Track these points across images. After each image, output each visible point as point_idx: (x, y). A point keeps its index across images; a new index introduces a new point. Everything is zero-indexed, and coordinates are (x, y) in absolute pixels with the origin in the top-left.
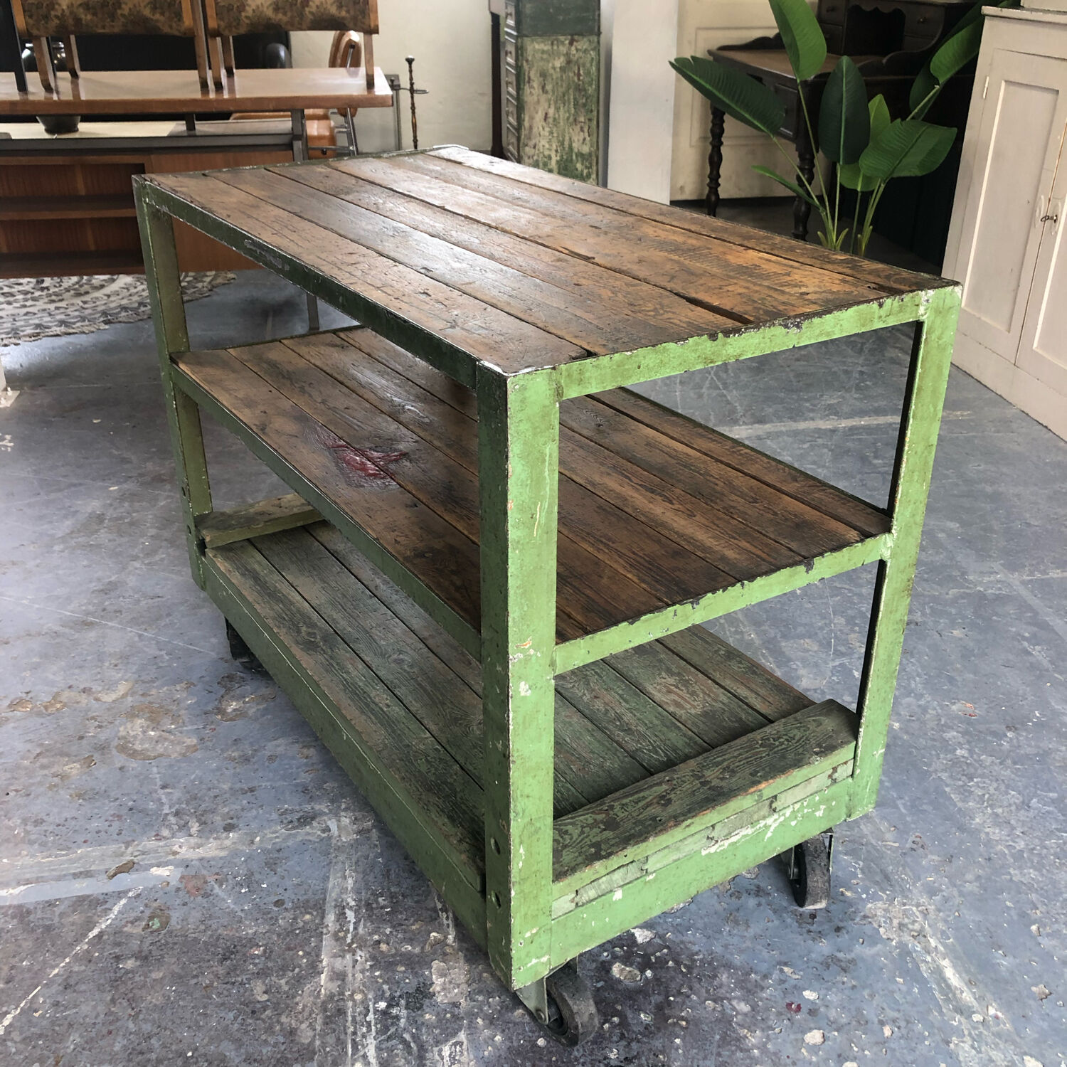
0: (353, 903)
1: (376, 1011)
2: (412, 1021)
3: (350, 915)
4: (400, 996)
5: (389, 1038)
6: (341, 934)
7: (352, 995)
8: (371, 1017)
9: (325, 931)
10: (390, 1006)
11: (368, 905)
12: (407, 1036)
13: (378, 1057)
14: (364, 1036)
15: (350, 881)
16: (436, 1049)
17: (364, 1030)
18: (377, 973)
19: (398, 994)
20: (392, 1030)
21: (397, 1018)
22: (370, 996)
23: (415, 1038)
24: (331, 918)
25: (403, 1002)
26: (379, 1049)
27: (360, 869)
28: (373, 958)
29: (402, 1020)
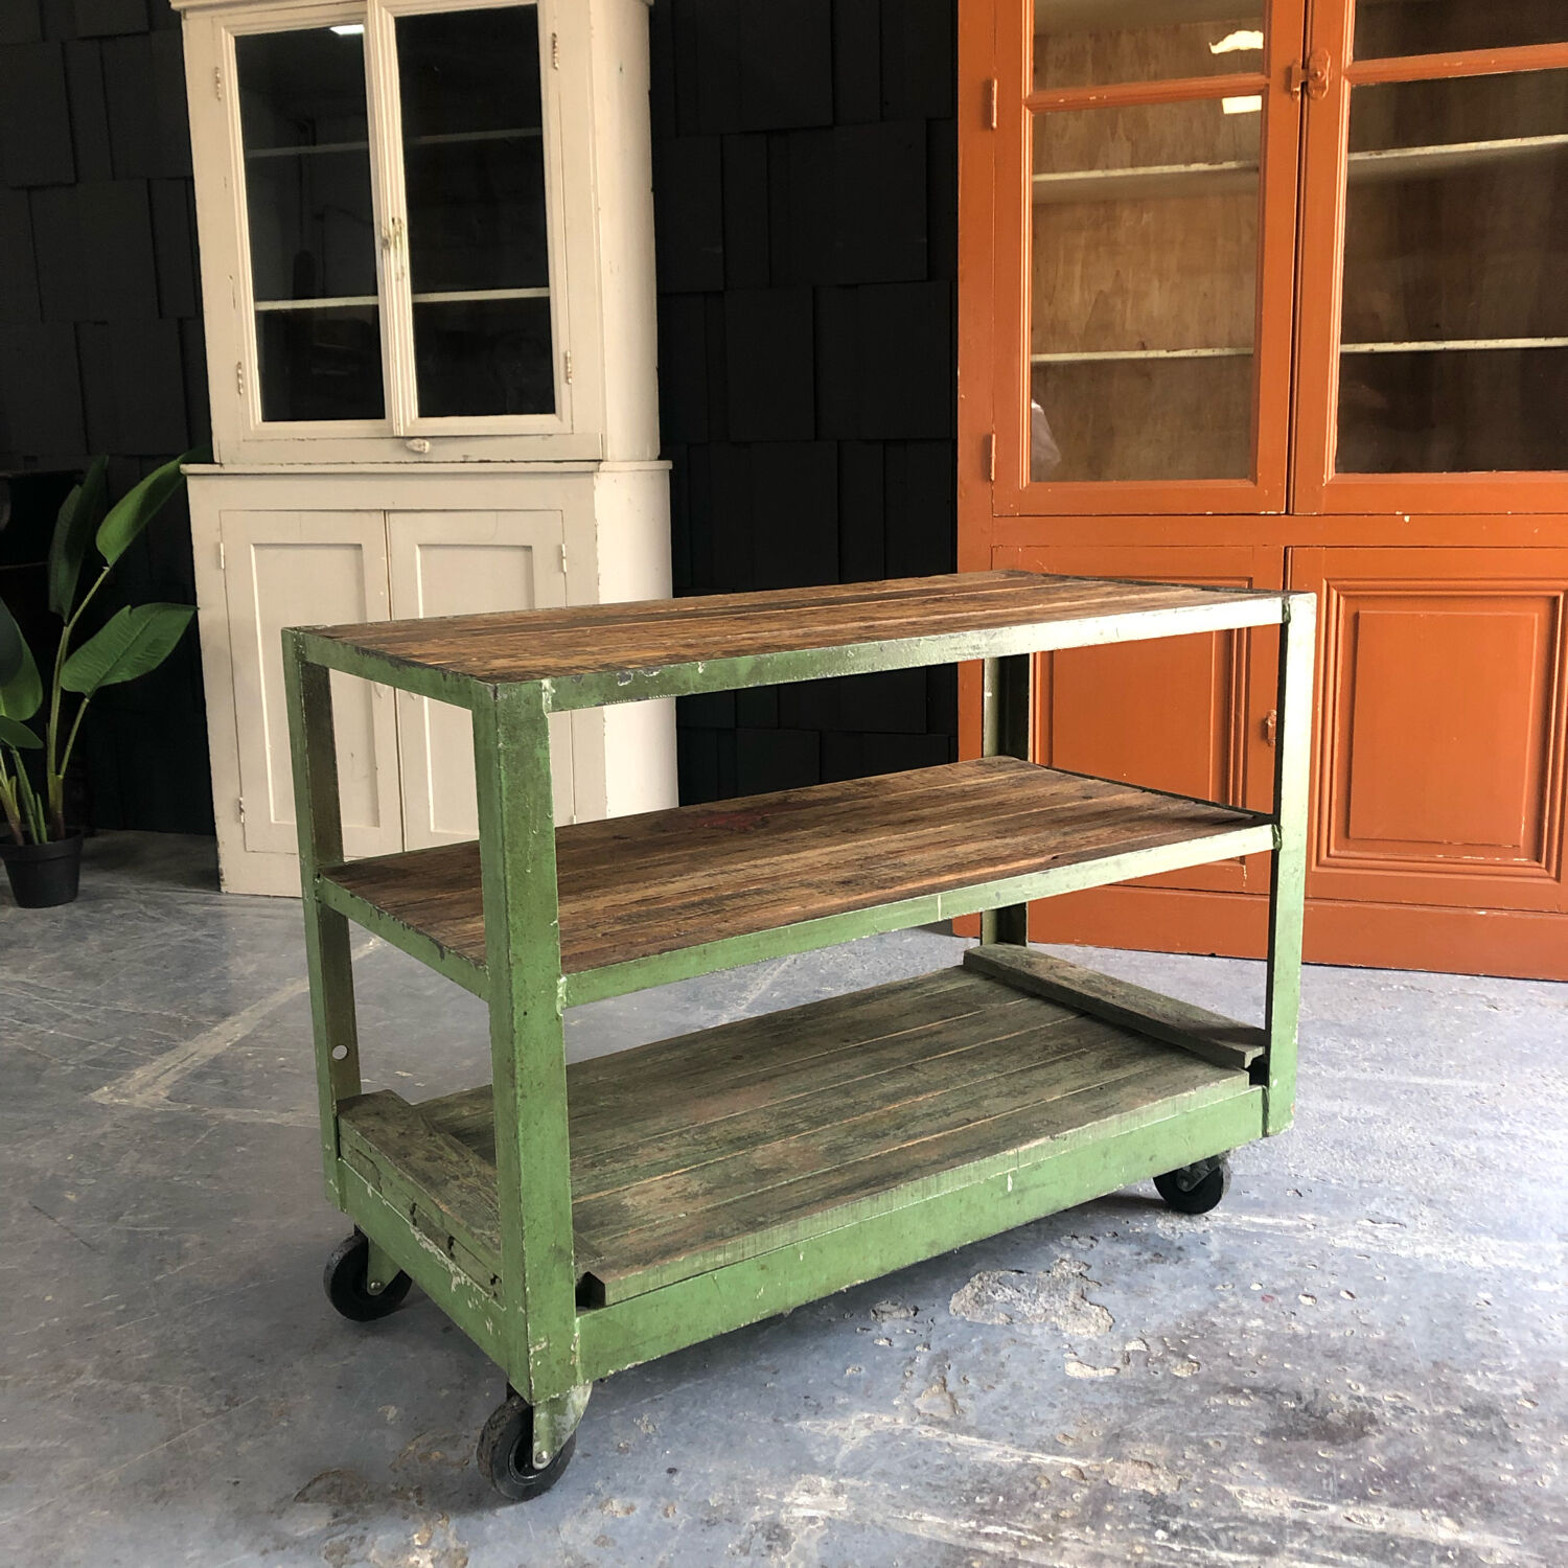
0: (973, 1524)
1: (1169, 1540)
2: (1197, 1516)
3: (990, 1529)
4: (1154, 1518)
5: (1216, 1539)
6: (1023, 1543)
7: (1134, 1554)
8: (1176, 1547)
9: (1008, 1556)
10: (1165, 1528)
11: (983, 1511)
12: (1217, 1526)
13: (1242, 1552)
14: (1205, 1557)
15: (927, 1518)
16: (1243, 1510)
17: (1194, 1556)
18: (1108, 1527)
19: (1149, 1519)
20: (1204, 1534)
21: (1185, 1528)
22: (1143, 1540)
23: (1221, 1519)
24: (989, 1546)
25: (1164, 1518)
26: (1229, 1550)
27: (913, 1506)
28: (1081, 1526)
29: (1192, 1523)
